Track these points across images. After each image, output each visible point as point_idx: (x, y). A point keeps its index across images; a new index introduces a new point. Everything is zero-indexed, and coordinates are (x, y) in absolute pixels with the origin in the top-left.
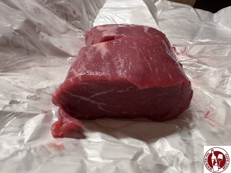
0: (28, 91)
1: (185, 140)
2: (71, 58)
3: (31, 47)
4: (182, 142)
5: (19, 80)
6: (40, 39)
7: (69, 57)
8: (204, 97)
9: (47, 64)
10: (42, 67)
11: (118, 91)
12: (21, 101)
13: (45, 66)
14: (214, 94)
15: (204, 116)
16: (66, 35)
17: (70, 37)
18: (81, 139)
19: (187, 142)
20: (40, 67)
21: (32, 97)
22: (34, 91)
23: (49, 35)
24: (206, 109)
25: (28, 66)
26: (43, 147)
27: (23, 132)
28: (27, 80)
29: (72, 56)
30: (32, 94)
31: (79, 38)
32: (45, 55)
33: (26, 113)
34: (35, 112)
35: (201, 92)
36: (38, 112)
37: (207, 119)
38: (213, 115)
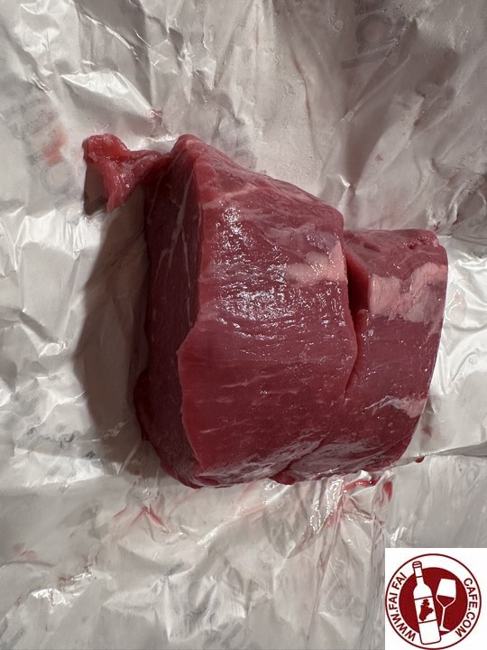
0: (220, 73)
1: (71, 439)
2: (347, 185)
3: (366, 72)
4: (69, 432)
5: (253, 47)
6: (399, 98)
7: (348, 181)
8: (205, 523)
9: (316, 117)
10: (305, 106)
11: (188, 301)
12: (183, 57)
13: (309, 114)
14: (210, 550)
15: (148, 506)
16: (428, 172)
17: (423, 184)
18: (83, 203)
19: (66, 445)
20: (304, 99)
21: (203, 85)
22: (222, 88)
23: (416, 124)
24: (169, 518)
25: (303, 67)
26: (52, 117)
27: (94, 69)
28: (258, 68)
29: (352, 189)
30: (210, 85)
31: (425, 211)
32: (346, 112)
33: (149, 71)
34: (154, 92)
35: (222, 521)
36: (154, 101)
37: (137, 510)
38: (151, 529)
